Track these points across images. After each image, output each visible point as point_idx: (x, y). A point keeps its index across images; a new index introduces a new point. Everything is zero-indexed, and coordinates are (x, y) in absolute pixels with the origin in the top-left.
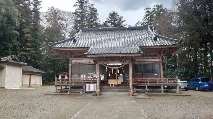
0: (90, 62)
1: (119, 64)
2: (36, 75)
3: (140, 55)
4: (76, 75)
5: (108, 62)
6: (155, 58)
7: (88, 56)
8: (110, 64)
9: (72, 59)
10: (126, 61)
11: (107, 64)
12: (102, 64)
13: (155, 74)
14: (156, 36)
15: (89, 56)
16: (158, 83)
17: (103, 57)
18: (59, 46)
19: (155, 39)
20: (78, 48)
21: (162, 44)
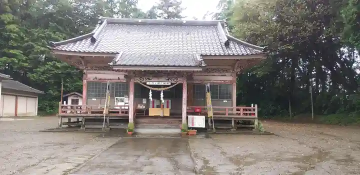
0: (119, 79)
1: (166, 84)
2: (27, 97)
3: (200, 69)
4: (95, 99)
5: (149, 79)
6: (225, 76)
7: (114, 69)
8: (151, 84)
9: (88, 71)
10: (179, 79)
11: (148, 83)
12: (139, 82)
13: (224, 101)
14: (229, 39)
15: (117, 69)
16: (227, 116)
17: (140, 71)
18: (65, 48)
19: (227, 44)
20: (98, 53)
21: (235, 53)
